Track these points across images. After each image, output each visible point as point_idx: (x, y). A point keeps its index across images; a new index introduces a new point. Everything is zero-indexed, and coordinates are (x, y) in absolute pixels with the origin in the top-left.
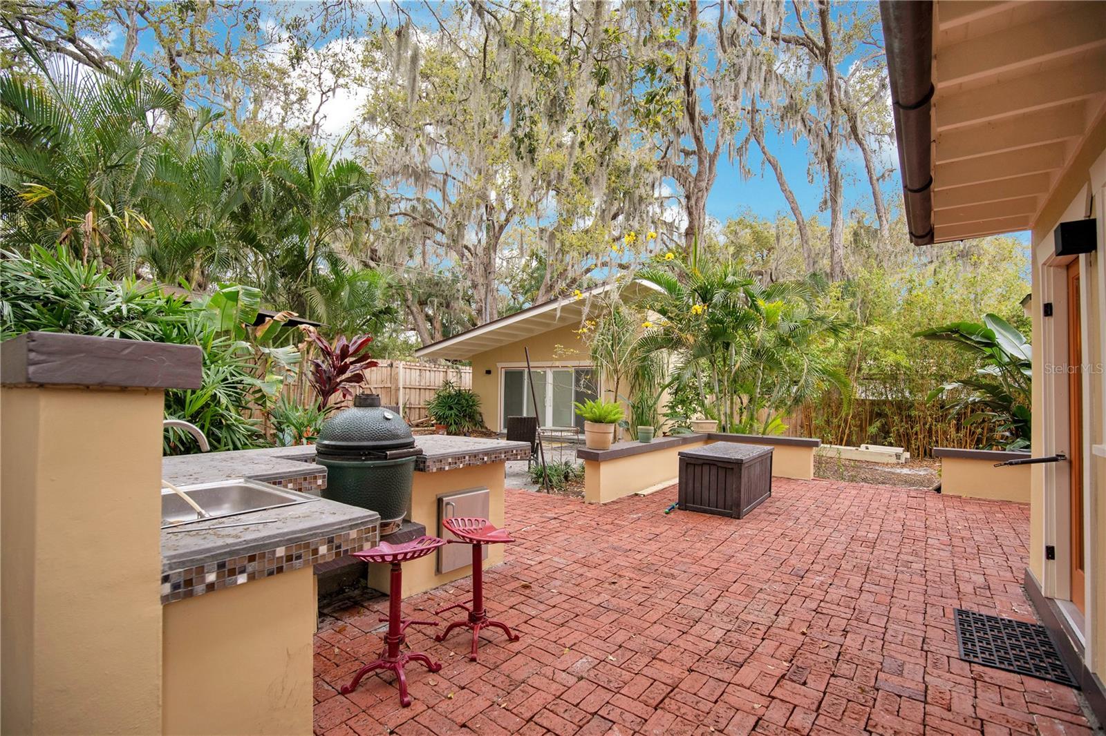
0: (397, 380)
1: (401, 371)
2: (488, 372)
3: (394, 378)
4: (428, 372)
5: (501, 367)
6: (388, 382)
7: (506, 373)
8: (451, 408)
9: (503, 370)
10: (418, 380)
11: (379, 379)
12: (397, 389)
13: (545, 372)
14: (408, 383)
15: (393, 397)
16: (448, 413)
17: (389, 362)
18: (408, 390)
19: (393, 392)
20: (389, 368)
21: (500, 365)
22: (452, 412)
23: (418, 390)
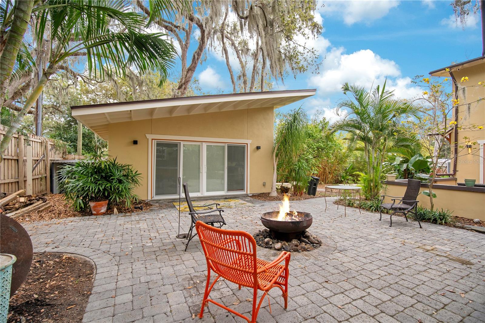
2: (135, 142)
5: (152, 139)
7: (159, 145)
9: (155, 142)
21: (150, 137)
23: (7, 160)
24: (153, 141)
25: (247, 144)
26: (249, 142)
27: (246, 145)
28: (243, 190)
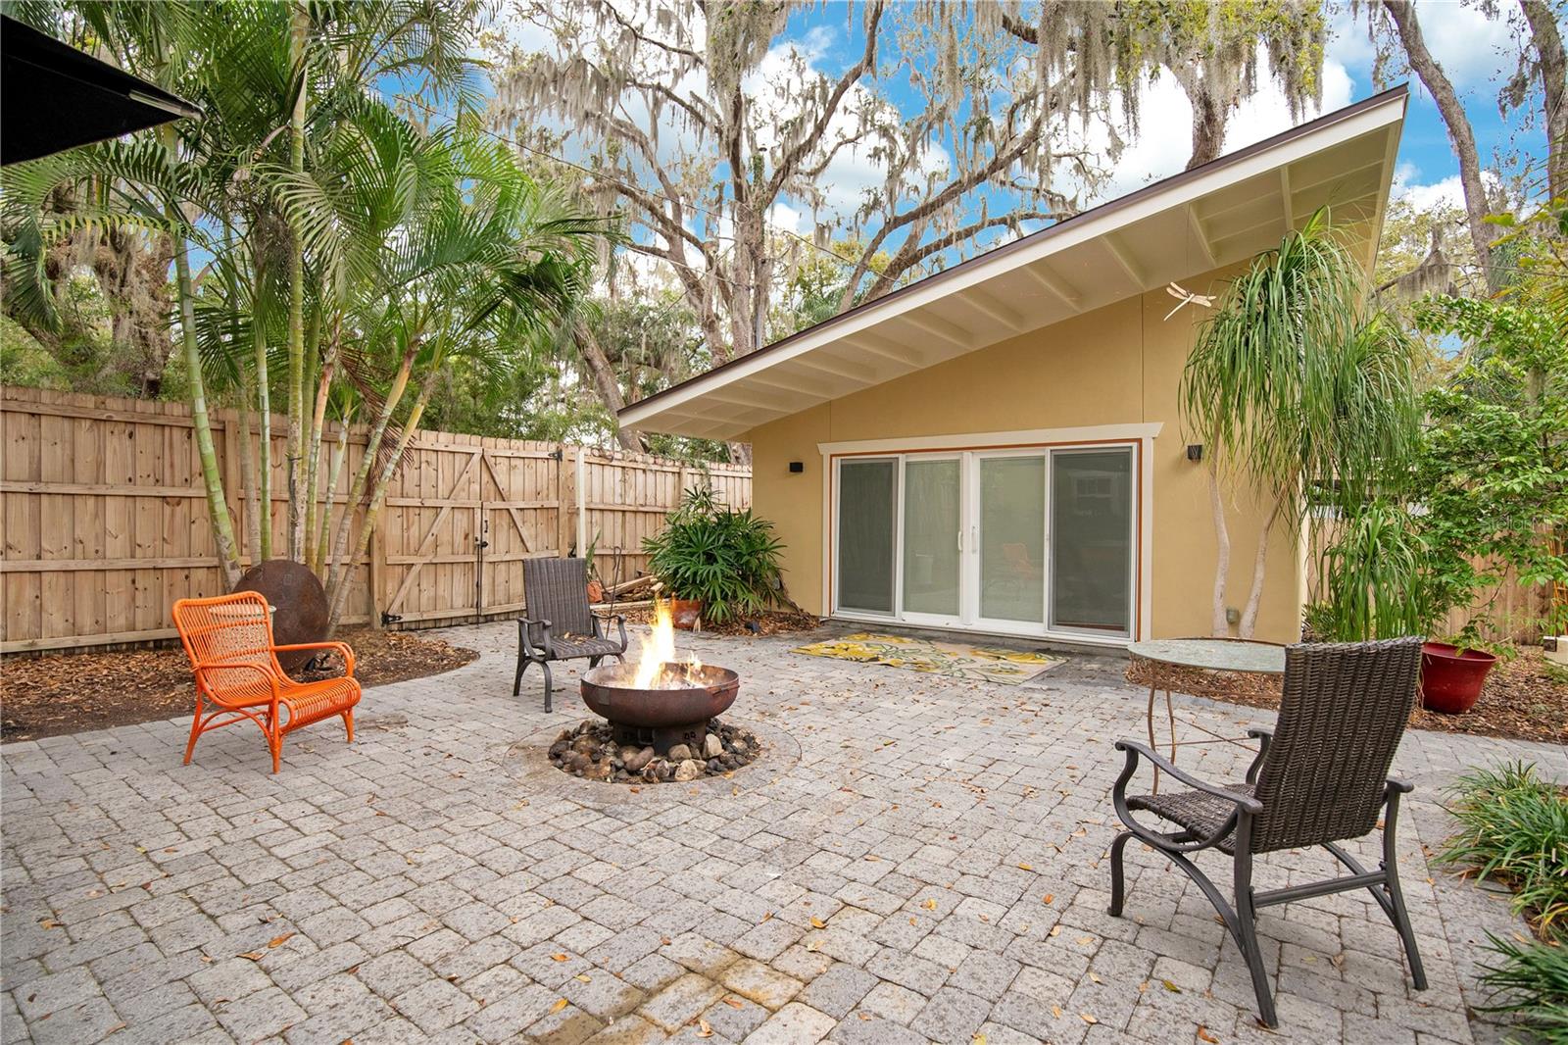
0: (572, 490)
1: (582, 470)
2: (796, 468)
3: (564, 486)
4: (640, 473)
5: (831, 455)
6: (553, 495)
7: (845, 469)
8: (711, 559)
9: (837, 462)
10: (618, 490)
11: (530, 487)
12: (574, 513)
13: (957, 463)
14: (596, 499)
15: (564, 533)
16: (704, 570)
17: (553, 447)
18: (597, 515)
19: (563, 519)
20: (553, 463)
21: (826, 449)
22: (716, 567)
23: (620, 514)
24: (834, 459)
25: (1139, 441)
26: (1148, 431)
27: (1135, 445)
28: (1122, 629)
